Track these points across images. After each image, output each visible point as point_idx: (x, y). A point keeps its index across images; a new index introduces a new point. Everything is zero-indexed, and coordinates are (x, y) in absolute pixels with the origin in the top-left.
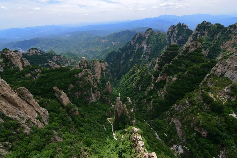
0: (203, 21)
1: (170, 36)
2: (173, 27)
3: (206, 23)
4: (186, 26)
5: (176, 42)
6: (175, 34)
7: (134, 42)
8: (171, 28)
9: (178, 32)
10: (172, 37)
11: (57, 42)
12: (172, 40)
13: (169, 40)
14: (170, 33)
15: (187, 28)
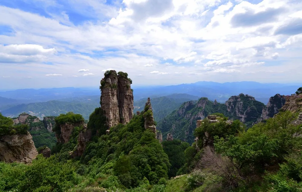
0: (276, 94)
1: (233, 107)
2: (235, 98)
3: (280, 96)
4: (251, 98)
5: (244, 114)
6: (239, 105)
7: (183, 111)
8: (233, 99)
9: (243, 103)
10: (237, 109)
11: (77, 107)
12: (237, 111)
13: (232, 112)
14: (232, 104)
15: (253, 100)
